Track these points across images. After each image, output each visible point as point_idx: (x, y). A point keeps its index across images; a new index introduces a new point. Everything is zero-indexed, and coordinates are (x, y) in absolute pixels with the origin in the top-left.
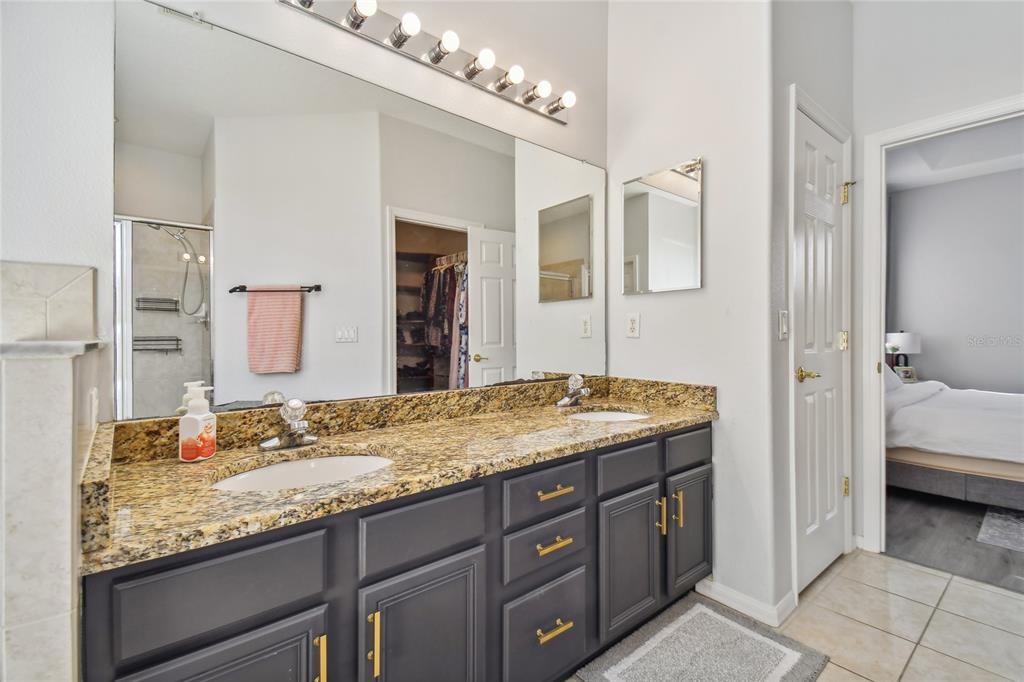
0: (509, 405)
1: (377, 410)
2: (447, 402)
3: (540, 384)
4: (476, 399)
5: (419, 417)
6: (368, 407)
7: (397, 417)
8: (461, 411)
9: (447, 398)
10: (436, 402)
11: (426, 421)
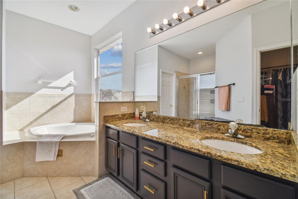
0: (203, 128)
1: (162, 119)
2: (179, 121)
3: (221, 123)
4: (189, 122)
5: (171, 123)
6: (161, 118)
7: (166, 122)
8: (184, 125)
9: (179, 120)
10: (176, 120)
11: (173, 125)
